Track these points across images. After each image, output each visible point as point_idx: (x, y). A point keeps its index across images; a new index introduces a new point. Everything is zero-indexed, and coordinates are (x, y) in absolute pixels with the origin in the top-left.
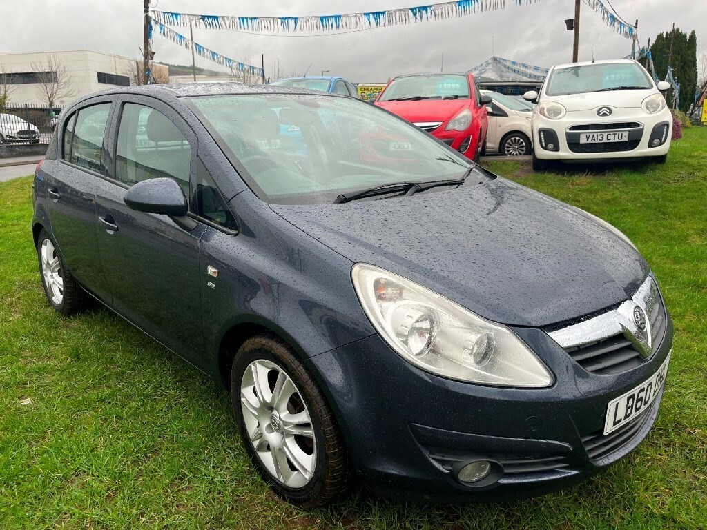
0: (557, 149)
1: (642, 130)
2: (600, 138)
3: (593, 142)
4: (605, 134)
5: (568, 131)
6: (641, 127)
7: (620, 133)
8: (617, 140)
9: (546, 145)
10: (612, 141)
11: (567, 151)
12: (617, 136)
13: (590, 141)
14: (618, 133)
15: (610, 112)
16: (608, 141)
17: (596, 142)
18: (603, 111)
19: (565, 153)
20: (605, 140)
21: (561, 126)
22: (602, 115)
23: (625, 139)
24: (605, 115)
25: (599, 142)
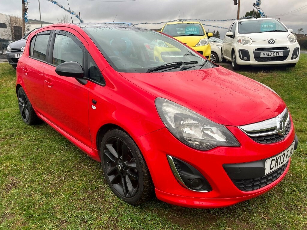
0: (249, 59)
1: (289, 51)
2: (270, 54)
3: (267, 56)
4: (272, 53)
5: (254, 51)
6: (289, 49)
7: (279, 52)
8: (278, 56)
9: (243, 58)
10: (276, 56)
11: (254, 61)
12: (278, 53)
13: (265, 56)
14: (278, 52)
15: (274, 42)
16: (274, 56)
17: (268, 56)
18: (271, 42)
19: (253, 61)
20: (272, 56)
21: (251, 48)
22: (270, 44)
23: (282, 55)
24: (272, 43)
25: (269, 56)
